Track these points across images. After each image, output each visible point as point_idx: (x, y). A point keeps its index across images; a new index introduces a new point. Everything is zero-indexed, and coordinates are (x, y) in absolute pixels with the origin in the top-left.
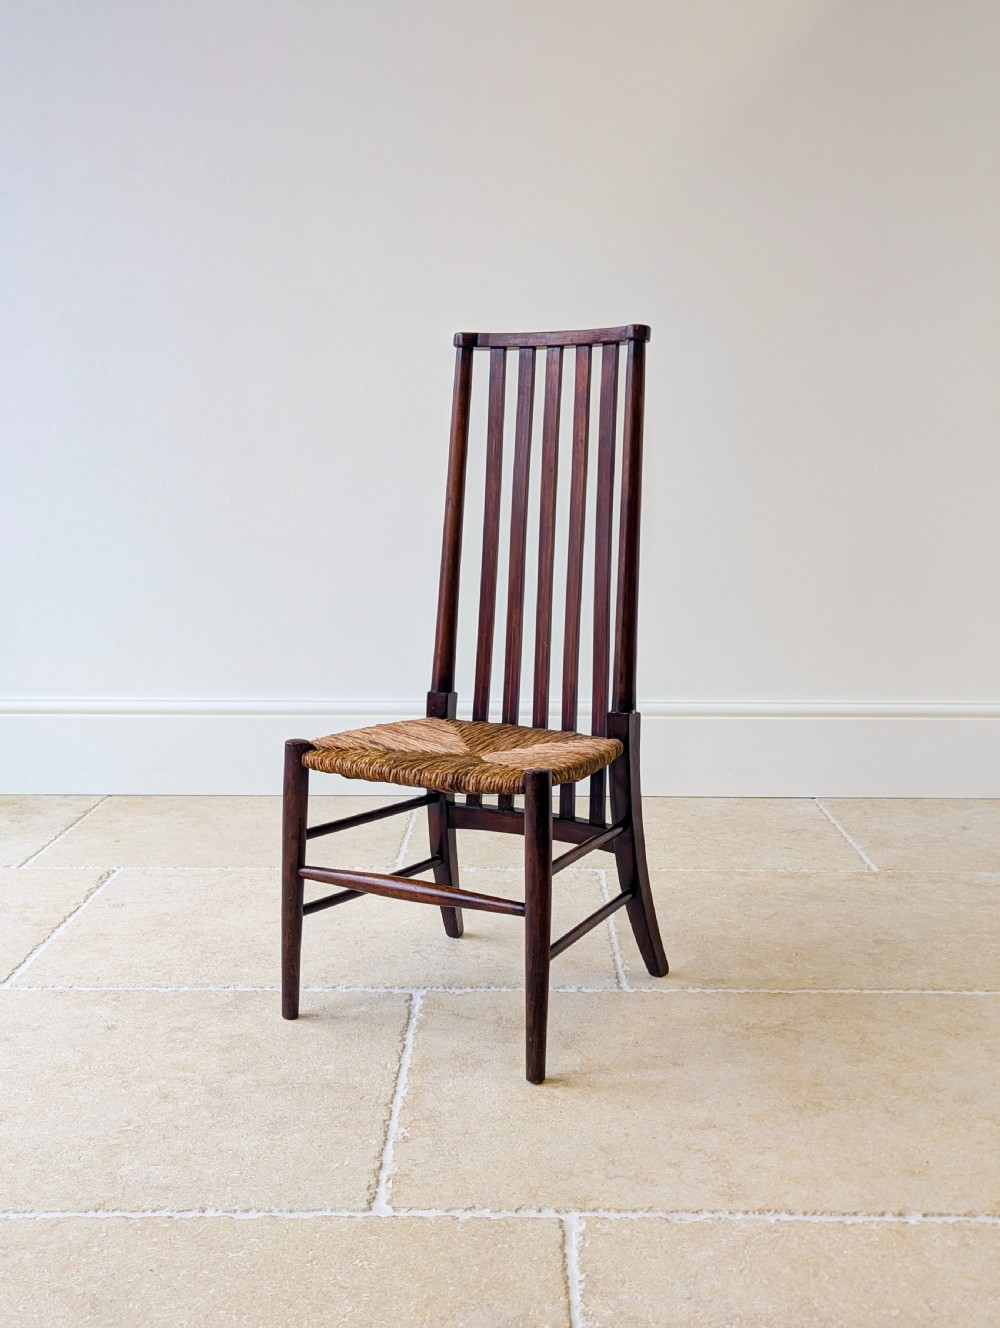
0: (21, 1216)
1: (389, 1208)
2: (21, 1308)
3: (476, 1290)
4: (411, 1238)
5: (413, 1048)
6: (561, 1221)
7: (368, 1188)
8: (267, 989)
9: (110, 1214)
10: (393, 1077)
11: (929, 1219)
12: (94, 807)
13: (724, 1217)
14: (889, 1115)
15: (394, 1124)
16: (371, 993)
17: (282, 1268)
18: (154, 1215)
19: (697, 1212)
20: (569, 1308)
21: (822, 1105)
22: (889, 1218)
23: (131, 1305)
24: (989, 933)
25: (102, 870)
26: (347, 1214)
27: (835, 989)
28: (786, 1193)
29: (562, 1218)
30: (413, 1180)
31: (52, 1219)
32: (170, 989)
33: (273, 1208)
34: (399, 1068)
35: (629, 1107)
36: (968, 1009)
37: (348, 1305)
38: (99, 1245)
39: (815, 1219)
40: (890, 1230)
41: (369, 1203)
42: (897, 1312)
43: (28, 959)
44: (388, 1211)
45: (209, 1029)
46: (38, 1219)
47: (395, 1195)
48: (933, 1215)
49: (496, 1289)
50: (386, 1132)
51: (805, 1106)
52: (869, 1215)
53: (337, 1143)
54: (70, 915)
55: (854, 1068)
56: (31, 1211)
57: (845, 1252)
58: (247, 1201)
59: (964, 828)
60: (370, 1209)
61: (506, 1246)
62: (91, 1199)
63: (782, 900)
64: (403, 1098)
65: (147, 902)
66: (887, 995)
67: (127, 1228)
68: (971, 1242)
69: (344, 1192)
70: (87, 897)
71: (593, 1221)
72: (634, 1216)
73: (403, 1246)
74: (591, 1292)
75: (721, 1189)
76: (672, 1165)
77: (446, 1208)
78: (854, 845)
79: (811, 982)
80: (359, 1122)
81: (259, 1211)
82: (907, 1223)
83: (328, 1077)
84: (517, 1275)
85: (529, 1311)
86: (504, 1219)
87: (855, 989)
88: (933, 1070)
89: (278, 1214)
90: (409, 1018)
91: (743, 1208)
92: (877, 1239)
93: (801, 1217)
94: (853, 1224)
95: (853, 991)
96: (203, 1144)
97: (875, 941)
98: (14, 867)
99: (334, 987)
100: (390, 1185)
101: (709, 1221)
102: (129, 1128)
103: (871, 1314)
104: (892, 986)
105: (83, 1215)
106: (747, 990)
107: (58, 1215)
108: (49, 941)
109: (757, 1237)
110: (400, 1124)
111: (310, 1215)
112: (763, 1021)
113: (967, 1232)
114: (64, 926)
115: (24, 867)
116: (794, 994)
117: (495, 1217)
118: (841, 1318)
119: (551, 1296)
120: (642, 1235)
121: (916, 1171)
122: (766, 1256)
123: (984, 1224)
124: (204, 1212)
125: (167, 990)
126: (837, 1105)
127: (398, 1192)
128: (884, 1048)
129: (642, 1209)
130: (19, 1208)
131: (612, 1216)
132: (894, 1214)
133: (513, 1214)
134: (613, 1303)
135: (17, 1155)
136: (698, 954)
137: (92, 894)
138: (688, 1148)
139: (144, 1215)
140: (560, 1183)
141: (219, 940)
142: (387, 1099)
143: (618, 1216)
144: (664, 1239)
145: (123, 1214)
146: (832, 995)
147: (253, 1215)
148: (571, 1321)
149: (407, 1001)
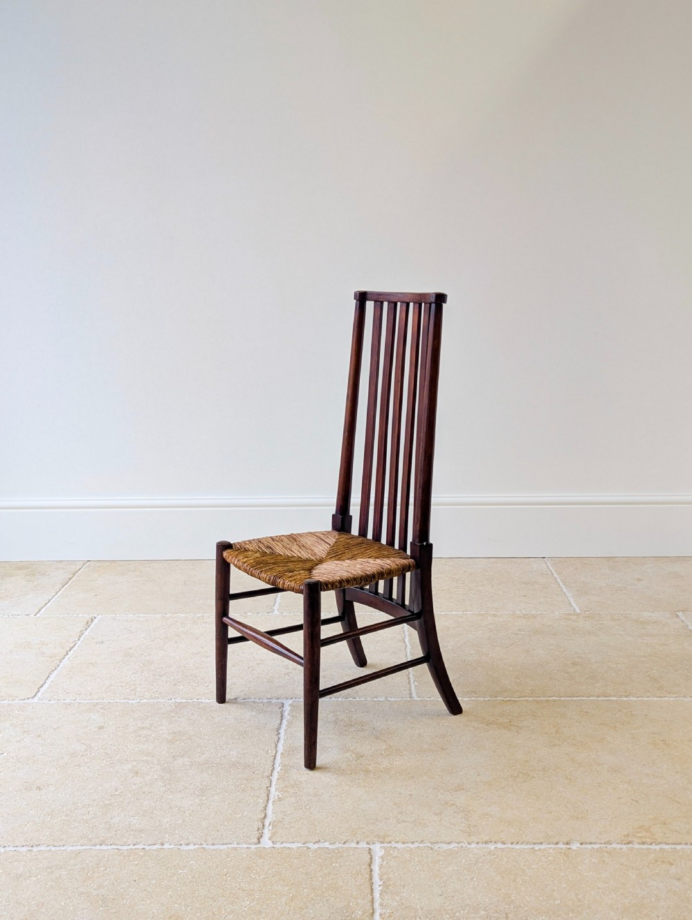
0: (58, 849)
1: (270, 842)
2: (63, 904)
5: (284, 740)
6: (370, 849)
8: (195, 700)
9: (109, 847)
10: (272, 759)
11: (584, 846)
12: (79, 570)
13: (464, 846)
14: (568, 781)
15: (273, 789)
17: (209, 879)
19: (449, 843)
20: (372, 904)
21: (528, 775)
23: (125, 901)
24: (644, 656)
25: (88, 617)
26: (246, 845)
27: (544, 696)
28: (502, 831)
30: (284, 824)
31: (76, 850)
33: (203, 842)
34: (276, 752)
35: (413, 777)
36: (624, 710)
37: (247, 900)
38: (104, 867)
39: (518, 847)
41: (259, 839)
42: (559, 902)
43: (47, 681)
44: (270, 844)
45: (161, 728)
46: (68, 850)
47: (274, 834)
48: (586, 844)
49: (331, 892)
50: (268, 795)
51: (518, 775)
52: (549, 844)
53: (239, 802)
54: (70, 650)
55: (550, 750)
56: (63, 846)
57: (533, 867)
58: (188, 839)
59: (639, 580)
60: (259, 843)
61: (337, 865)
62: (97, 838)
63: (517, 634)
64: (278, 772)
65: (117, 640)
66: (576, 701)
67: (119, 856)
69: (244, 832)
70: (80, 636)
71: (388, 850)
72: (412, 846)
73: (278, 865)
74: (385, 892)
75: (464, 829)
76: (436, 814)
77: (303, 842)
78: (566, 593)
79: (529, 692)
80: (252, 788)
81: (195, 845)
82: (570, 848)
83: (233, 759)
84: (344, 882)
85: (350, 903)
86: (337, 849)
87: (557, 697)
88: (598, 752)
89: (206, 845)
90: (282, 720)
91: (476, 840)
92: (552, 858)
93: (510, 846)
94: (539, 850)
95: (555, 698)
96: (160, 802)
97: (572, 664)
98: (32, 615)
100: (270, 828)
101: (455, 848)
102: (116, 793)
103: (544, 903)
104: (579, 695)
105: (93, 847)
106: (489, 698)
107: (79, 848)
108: (59, 668)
109: (483, 858)
110: (277, 789)
111: (224, 845)
112: (498, 720)
113: (605, 854)
114: (67, 657)
115: (38, 615)
116: (517, 701)
117: (332, 846)
118: (526, 906)
119: (363, 894)
120: (416, 858)
121: (580, 816)
122: (487, 870)
123: (615, 848)
124: (163, 844)
125: (134, 702)
126: (537, 774)
127: (275, 832)
128: (570, 736)
129: (417, 842)
130: (56, 845)
131: (400, 846)
132: (563, 844)
133: (342, 845)
134: (398, 898)
135: (52, 812)
136: (461, 673)
137: (82, 634)
138: (446, 803)
139: (129, 847)
140: (370, 826)
141: (164, 666)
142: (268, 773)
143: (403, 846)
144: (429, 861)
145: (117, 847)
146: (542, 701)
147: (191, 847)
148: (373, 909)
149: (280, 708)
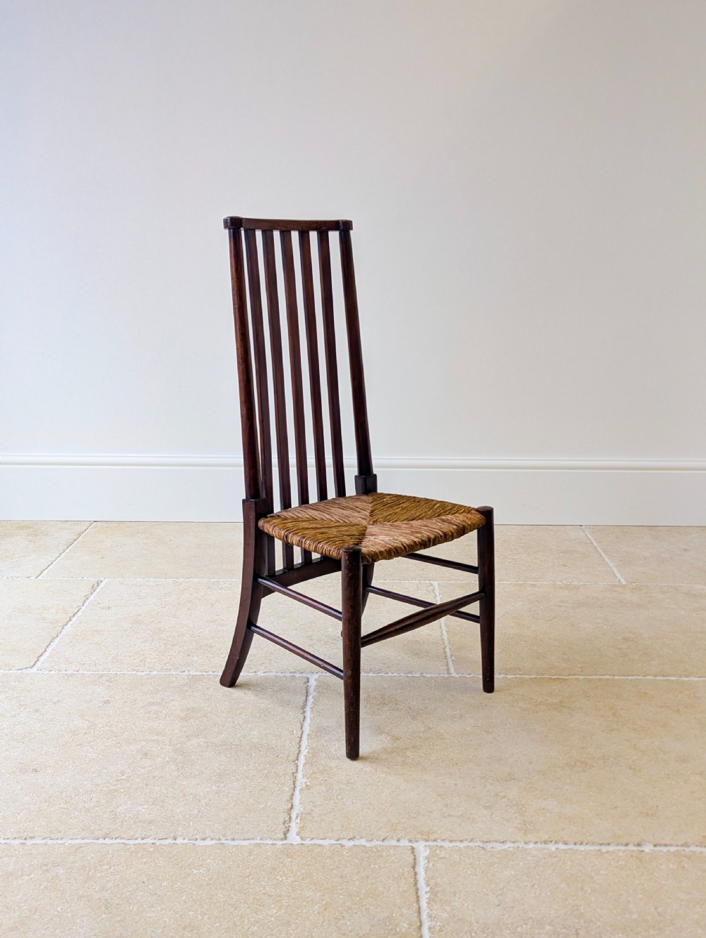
0: (55, 842)
1: (298, 838)
2: (59, 909)
3: (358, 898)
4: (314, 860)
5: (311, 719)
6: (413, 848)
7: (284, 823)
9: (114, 841)
10: (298, 740)
11: (658, 849)
12: (85, 531)
13: (521, 846)
14: (632, 771)
15: (300, 775)
16: (281, 677)
17: (229, 881)
18: (142, 842)
19: (503, 842)
20: (419, 912)
21: (586, 763)
22: (631, 847)
23: (131, 907)
24: (702, 633)
25: (94, 580)
26: (270, 842)
27: (596, 675)
28: (563, 829)
29: (414, 846)
30: (314, 818)
31: (75, 844)
32: (145, 673)
33: (221, 837)
34: (302, 734)
35: (457, 764)
36: (686, 692)
37: (274, 908)
38: (108, 864)
39: (582, 848)
40: (631, 856)
41: (285, 834)
42: (636, 916)
43: (47, 650)
44: (298, 840)
45: (173, 703)
46: (66, 844)
47: (302, 828)
48: (660, 845)
49: (372, 898)
50: (294, 782)
51: (575, 764)
52: (618, 845)
53: (262, 790)
54: (73, 616)
55: (608, 735)
56: (62, 838)
57: (602, 872)
58: (204, 832)
59: (685, 550)
60: (286, 838)
61: (377, 866)
62: (100, 830)
63: (560, 606)
64: (305, 756)
65: (125, 606)
66: (631, 680)
67: (126, 852)
68: (686, 865)
69: (268, 826)
70: (85, 601)
71: (434, 849)
72: (461, 845)
73: (309, 866)
74: (434, 900)
75: (519, 826)
76: (486, 808)
77: (336, 838)
78: (609, 563)
79: (579, 670)
80: (276, 774)
81: (212, 840)
82: (643, 851)
83: (254, 740)
84: (385, 888)
85: (393, 913)
86: (375, 847)
87: (610, 675)
88: (662, 738)
89: (225, 842)
90: (307, 696)
91: (534, 840)
92: (623, 863)
93: (572, 846)
94: (607, 852)
95: (608, 677)
96: (173, 789)
97: (623, 639)
98: (33, 578)
99: (255, 672)
100: (298, 821)
101: (511, 849)
102: (123, 777)
103: (619, 918)
104: (634, 673)
105: (96, 841)
106: (536, 676)
107: (79, 841)
108: (61, 636)
109: (544, 861)
110: (304, 776)
111: (245, 843)
112: (547, 700)
113: (683, 858)
114: (70, 623)
115: (40, 577)
116: (567, 680)
117: (369, 845)
118: (599, 920)
119: (408, 903)
120: (467, 859)
121: (650, 813)
122: (550, 875)
123: (694, 852)
124: (175, 840)
125: (143, 674)
126: (597, 763)
127: (304, 826)
128: (629, 720)
129: (466, 840)
130: (53, 836)
131: (447, 844)
132: (634, 845)
133: (381, 843)
134: (448, 908)
135: (50, 797)
137: (87, 599)
138: (497, 795)
139: (136, 842)
140: (412, 820)
141: (176, 635)
142: (294, 757)
143: (451, 845)
144: (481, 862)
145: (122, 841)
146: (594, 680)
147: (208, 842)
148: (420, 921)
149: (305, 683)
